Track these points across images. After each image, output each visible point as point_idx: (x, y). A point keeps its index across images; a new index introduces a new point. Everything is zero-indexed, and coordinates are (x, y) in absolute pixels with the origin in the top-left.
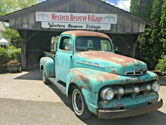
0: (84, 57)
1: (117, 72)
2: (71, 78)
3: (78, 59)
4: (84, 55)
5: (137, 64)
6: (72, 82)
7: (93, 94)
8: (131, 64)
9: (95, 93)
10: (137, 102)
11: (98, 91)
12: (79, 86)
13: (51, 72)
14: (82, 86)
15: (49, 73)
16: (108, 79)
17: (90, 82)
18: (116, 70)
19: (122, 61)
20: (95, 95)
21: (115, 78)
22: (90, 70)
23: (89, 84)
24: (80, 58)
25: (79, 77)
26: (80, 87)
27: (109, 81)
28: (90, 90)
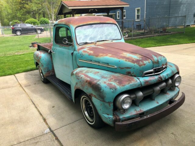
0: (88, 54)
1: (133, 74)
2: (76, 83)
3: (82, 56)
4: (88, 51)
5: (156, 62)
6: (78, 88)
7: (107, 105)
8: (149, 62)
9: (109, 103)
10: (158, 103)
11: (112, 101)
12: (88, 94)
13: (49, 70)
14: (92, 94)
15: (47, 71)
16: (124, 84)
17: (102, 90)
18: (131, 71)
19: (138, 59)
20: (109, 105)
21: (131, 83)
22: (98, 72)
23: (100, 92)
24: (83, 55)
25: (87, 83)
26: (90, 95)
27: (125, 86)
28: (102, 100)
